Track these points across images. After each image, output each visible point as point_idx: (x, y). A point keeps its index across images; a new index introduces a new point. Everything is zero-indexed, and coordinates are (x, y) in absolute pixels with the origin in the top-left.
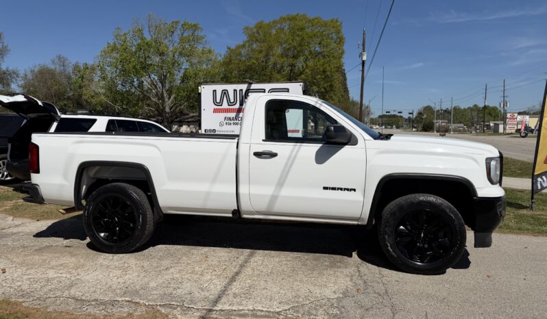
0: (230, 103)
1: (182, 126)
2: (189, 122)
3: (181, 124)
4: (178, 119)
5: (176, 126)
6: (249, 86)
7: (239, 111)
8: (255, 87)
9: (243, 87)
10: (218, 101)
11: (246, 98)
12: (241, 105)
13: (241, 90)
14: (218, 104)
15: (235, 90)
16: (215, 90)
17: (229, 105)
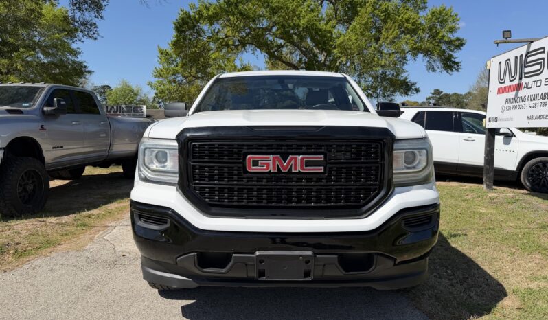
0: (512, 79)
6: (529, 48)
7: (519, 87)
8: (534, 46)
9: (523, 50)
10: (502, 78)
11: (525, 67)
12: (521, 78)
13: (521, 56)
14: (501, 81)
15: (516, 57)
16: (500, 63)
17: (511, 81)
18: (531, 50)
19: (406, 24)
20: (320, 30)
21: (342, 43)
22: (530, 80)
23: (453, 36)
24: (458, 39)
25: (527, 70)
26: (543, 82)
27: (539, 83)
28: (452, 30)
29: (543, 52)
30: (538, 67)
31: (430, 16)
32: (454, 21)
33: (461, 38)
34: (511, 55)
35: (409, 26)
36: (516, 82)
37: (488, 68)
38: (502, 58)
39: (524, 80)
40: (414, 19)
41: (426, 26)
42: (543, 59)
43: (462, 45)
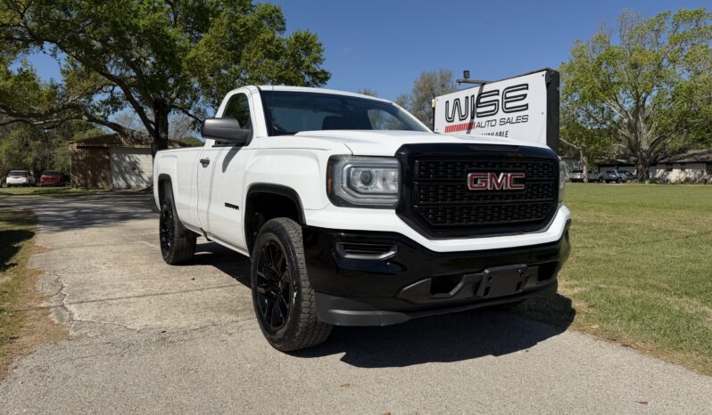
0: (462, 118)
1: (671, 170)
2: (683, 164)
3: (669, 166)
4: (666, 160)
5: (662, 171)
6: (481, 89)
7: (470, 126)
8: (487, 88)
9: (475, 91)
10: (450, 116)
11: (478, 107)
12: (472, 118)
13: (473, 96)
14: (450, 120)
15: (467, 98)
16: (447, 102)
17: (461, 120)
18: (484, 91)
19: (269, 46)
20: (168, 37)
21: (194, 58)
22: (483, 120)
23: (318, 68)
24: (323, 72)
25: (479, 110)
26: (498, 122)
27: (493, 123)
28: (316, 60)
29: (498, 94)
30: (492, 108)
31: (293, 41)
32: (319, 52)
33: (326, 70)
34: (461, 95)
35: (272, 48)
36: (468, 120)
37: (433, 106)
38: (451, 97)
39: (476, 120)
40: (277, 41)
41: (290, 52)
42: (498, 101)
43: (327, 78)
